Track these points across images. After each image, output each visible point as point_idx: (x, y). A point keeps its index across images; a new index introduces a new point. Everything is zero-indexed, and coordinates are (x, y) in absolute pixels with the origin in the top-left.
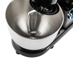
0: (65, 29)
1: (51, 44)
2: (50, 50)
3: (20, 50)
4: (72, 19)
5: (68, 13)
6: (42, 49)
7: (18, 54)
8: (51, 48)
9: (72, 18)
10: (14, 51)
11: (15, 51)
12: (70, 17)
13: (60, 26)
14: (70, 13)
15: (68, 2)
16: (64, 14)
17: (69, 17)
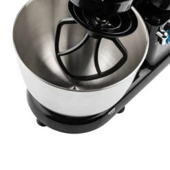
0: (152, 67)
1: (118, 103)
2: (117, 115)
3: (47, 116)
4: (167, 45)
5: (159, 30)
6: (97, 114)
7: (42, 125)
8: (119, 113)
9: (167, 42)
10: (33, 118)
11: (36, 118)
12: (164, 40)
13: (140, 62)
14: (162, 31)
15: (157, 5)
16: (149, 32)
17: (160, 40)
